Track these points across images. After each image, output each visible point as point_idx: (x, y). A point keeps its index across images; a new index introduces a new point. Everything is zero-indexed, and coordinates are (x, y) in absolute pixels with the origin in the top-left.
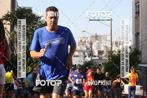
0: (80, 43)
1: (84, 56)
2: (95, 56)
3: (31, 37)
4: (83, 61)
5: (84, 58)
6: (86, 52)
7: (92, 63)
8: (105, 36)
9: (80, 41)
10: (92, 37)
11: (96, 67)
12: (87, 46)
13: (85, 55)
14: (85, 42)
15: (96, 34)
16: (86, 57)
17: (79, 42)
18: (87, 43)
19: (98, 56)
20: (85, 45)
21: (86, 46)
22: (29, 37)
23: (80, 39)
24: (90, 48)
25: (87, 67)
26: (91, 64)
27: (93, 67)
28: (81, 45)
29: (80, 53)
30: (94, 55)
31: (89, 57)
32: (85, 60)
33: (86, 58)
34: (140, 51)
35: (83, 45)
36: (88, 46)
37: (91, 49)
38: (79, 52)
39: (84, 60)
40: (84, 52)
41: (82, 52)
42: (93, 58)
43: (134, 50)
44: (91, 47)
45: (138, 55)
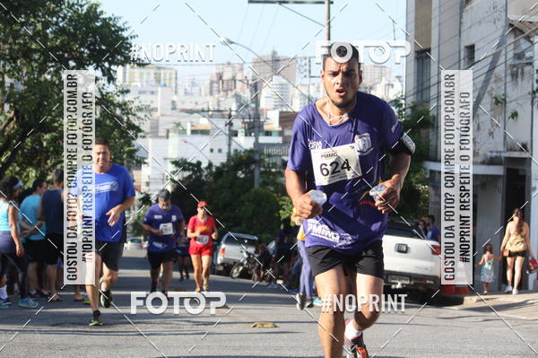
0: (215, 85)
1: (230, 130)
2: (268, 133)
3: (36, 61)
4: (225, 150)
5: (230, 139)
6: (236, 117)
7: (257, 157)
8: (307, 61)
9: (215, 79)
10: (260, 61)
11: (271, 173)
12: (241, 94)
13: (234, 128)
14: (234, 79)
15: (274, 53)
16: (236, 135)
17: (212, 82)
18: (239, 85)
19: (281, 134)
20: (233, 93)
21: (238, 97)
22: (31, 60)
23: (214, 71)
24: (253, 103)
25: (240, 172)
26: (254, 162)
27: (262, 173)
28: (219, 91)
29: (215, 121)
30: (266, 128)
31: (246, 135)
32: (234, 146)
33: (234, 138)
34: (434, 117)
35: (226, 91)
36: (246, 95)
37: (253, 105)
38: (211, 116)
39: (230, 145)
40: (230, 116)
41: (223, 117)
42: (263, 139)
43: (409, 111)
44: (256, 100)
45: (423, 132)
